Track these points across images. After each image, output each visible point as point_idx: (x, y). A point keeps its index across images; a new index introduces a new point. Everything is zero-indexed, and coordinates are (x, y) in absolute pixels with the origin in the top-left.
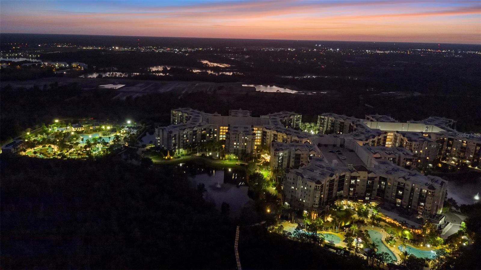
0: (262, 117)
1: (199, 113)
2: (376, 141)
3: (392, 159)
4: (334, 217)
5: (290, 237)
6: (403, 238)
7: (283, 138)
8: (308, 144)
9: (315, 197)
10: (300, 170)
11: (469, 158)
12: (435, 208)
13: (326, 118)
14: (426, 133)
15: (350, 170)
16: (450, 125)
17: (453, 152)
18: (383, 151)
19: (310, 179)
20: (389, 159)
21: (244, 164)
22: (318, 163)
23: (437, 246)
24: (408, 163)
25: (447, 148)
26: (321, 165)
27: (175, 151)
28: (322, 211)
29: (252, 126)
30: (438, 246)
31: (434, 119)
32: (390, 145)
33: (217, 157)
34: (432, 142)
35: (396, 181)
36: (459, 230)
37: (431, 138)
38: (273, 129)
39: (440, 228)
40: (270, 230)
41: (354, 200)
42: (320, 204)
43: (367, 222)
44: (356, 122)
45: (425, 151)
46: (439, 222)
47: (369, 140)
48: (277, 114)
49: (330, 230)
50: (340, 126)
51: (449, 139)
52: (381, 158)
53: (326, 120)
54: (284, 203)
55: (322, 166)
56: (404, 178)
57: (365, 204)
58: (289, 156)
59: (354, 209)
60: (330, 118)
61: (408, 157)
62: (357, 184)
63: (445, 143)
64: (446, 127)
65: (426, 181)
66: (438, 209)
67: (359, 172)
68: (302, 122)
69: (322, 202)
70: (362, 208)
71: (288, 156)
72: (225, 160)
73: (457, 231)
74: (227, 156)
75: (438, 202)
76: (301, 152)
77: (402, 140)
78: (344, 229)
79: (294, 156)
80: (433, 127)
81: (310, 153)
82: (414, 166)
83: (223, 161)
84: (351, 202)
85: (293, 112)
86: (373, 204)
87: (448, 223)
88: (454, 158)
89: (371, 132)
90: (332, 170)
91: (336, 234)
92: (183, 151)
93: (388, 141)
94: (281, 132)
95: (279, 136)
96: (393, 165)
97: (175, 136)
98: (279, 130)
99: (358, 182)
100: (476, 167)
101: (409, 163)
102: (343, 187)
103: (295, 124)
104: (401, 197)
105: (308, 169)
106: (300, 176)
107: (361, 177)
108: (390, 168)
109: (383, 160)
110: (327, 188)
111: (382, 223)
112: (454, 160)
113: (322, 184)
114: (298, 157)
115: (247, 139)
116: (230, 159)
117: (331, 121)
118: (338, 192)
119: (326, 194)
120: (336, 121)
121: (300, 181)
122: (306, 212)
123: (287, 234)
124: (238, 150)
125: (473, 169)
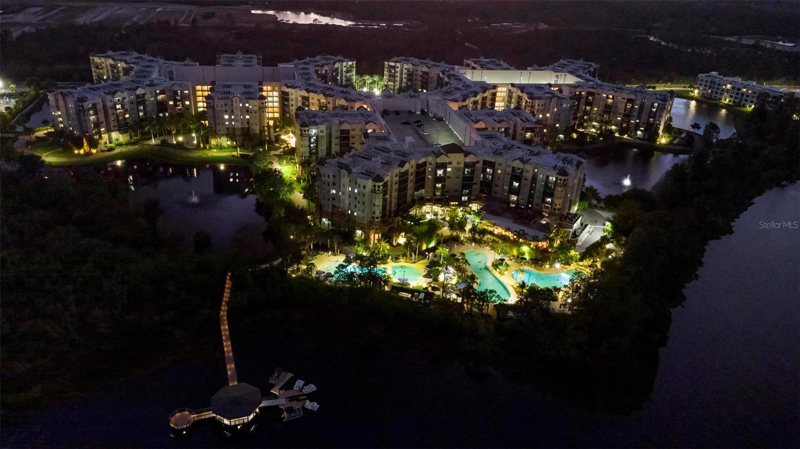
0: (281, 66)
1: (153, 61)
2: (479, 101)
3: (503, 130)
4: (409, 235)
5: (330, 281)
6: (520, 258)
7: (320, 103)
8: (363, 112)
9: (374, 205)
10: (346, 159)
11: (616, 121)
12: (568, 204)
13: (398, 65)
14: (555, 85)
15: (434, 153)
16: (589, 72)
17: (594, 114)
18: (490, 117)
19: (363, 173)
20: (498, 130)
21: (248, 155)
22: (380, 144)
23: (570, 265)
24: (528, 135)
25: (585, 107)
26: (384, 148)
27: (101, 138)
28: (387, 228)
29: (261, 84)
30: (572, 265)
31: (568, 63)
32: (502, 107)
33: (193, 145)
34: (564, 98)
35: (509, 166)
36: (602, 235)
37: (562, 92)
38: (300, 87)
39: (575, 235)
40: (293, 272)
41: (443, 202)
42: (383, 216)
43: (465, 237)
44: (449, 71)
45: (554, 113)
46: (573, 226)
47: (467, 100)
48: (311, 61)
49: (402, 260)
50: (422, 78)
51: (589, 94)
52: (486, 129)
53: (398, 70)
54: (321, 221)
55: (387, 149)
56: (521, 160)
57: (462, 208)
58: (330, 135)
59: (444, 219)
60: (405, 66)
61: (527, 125)
62: (447, 175)
63: (582, 100)
64: (584, 75)
65: (554, 163)
66: (572, 204)
67: (449, 155)
68: (356, 74)
69: (388, 213)
70: (456, 216)
71: (327, 135)
72: (211, 148)
73: (600, 237)
74: (213, 142)
75: (572, 195)
76: (350, 126)
77: (520, 98)
78: (427, 255)
79: (338, 134)
80: (565, 75)
81: (367, 126)
82: (537, 139)
83: (207, 152)
84: (439, 208)
85: (339, 56)
86: (475, 207)
87: (586, 226)
88: (595, 123)
89: (471, 87)
90: (404, 154)
91: (413, 265)
92: (119, 137)
93: (498, 102)
94: (315, 92)
95: (313, 99)
96: (505, 140)
97: (94, 106)
98: (311, 88)
99: (449, 171)
100: (625, 135)
101: (530, 136)
102: (424, 184)
103: (344, 78)
104: (516, 192)
105: (361, 155)
106: (345, 171)
107: (453, 163)
108: (500, 144)
109: (490, 131)
110: (395, 187)
111: (488, 237)
112: (594, 127)
113: (386, 181)
114: (345, 136)
115: (248, 107)
116: (220, 147)
117: (406, 71)
118: (416, 193)
119: (395, 197)
120: (415, 70)
121: (345, 180)
122: (359, 232)
123: (324, 276)
124: (234, 129)
125: (622, 138)
